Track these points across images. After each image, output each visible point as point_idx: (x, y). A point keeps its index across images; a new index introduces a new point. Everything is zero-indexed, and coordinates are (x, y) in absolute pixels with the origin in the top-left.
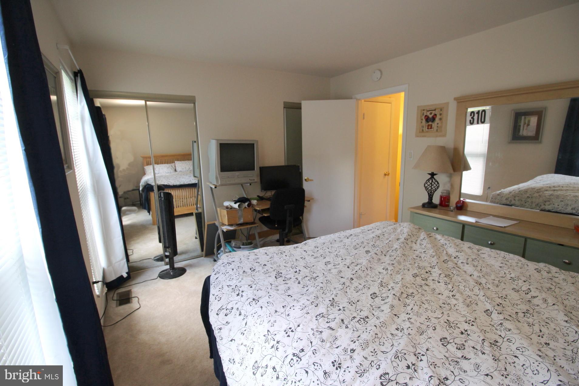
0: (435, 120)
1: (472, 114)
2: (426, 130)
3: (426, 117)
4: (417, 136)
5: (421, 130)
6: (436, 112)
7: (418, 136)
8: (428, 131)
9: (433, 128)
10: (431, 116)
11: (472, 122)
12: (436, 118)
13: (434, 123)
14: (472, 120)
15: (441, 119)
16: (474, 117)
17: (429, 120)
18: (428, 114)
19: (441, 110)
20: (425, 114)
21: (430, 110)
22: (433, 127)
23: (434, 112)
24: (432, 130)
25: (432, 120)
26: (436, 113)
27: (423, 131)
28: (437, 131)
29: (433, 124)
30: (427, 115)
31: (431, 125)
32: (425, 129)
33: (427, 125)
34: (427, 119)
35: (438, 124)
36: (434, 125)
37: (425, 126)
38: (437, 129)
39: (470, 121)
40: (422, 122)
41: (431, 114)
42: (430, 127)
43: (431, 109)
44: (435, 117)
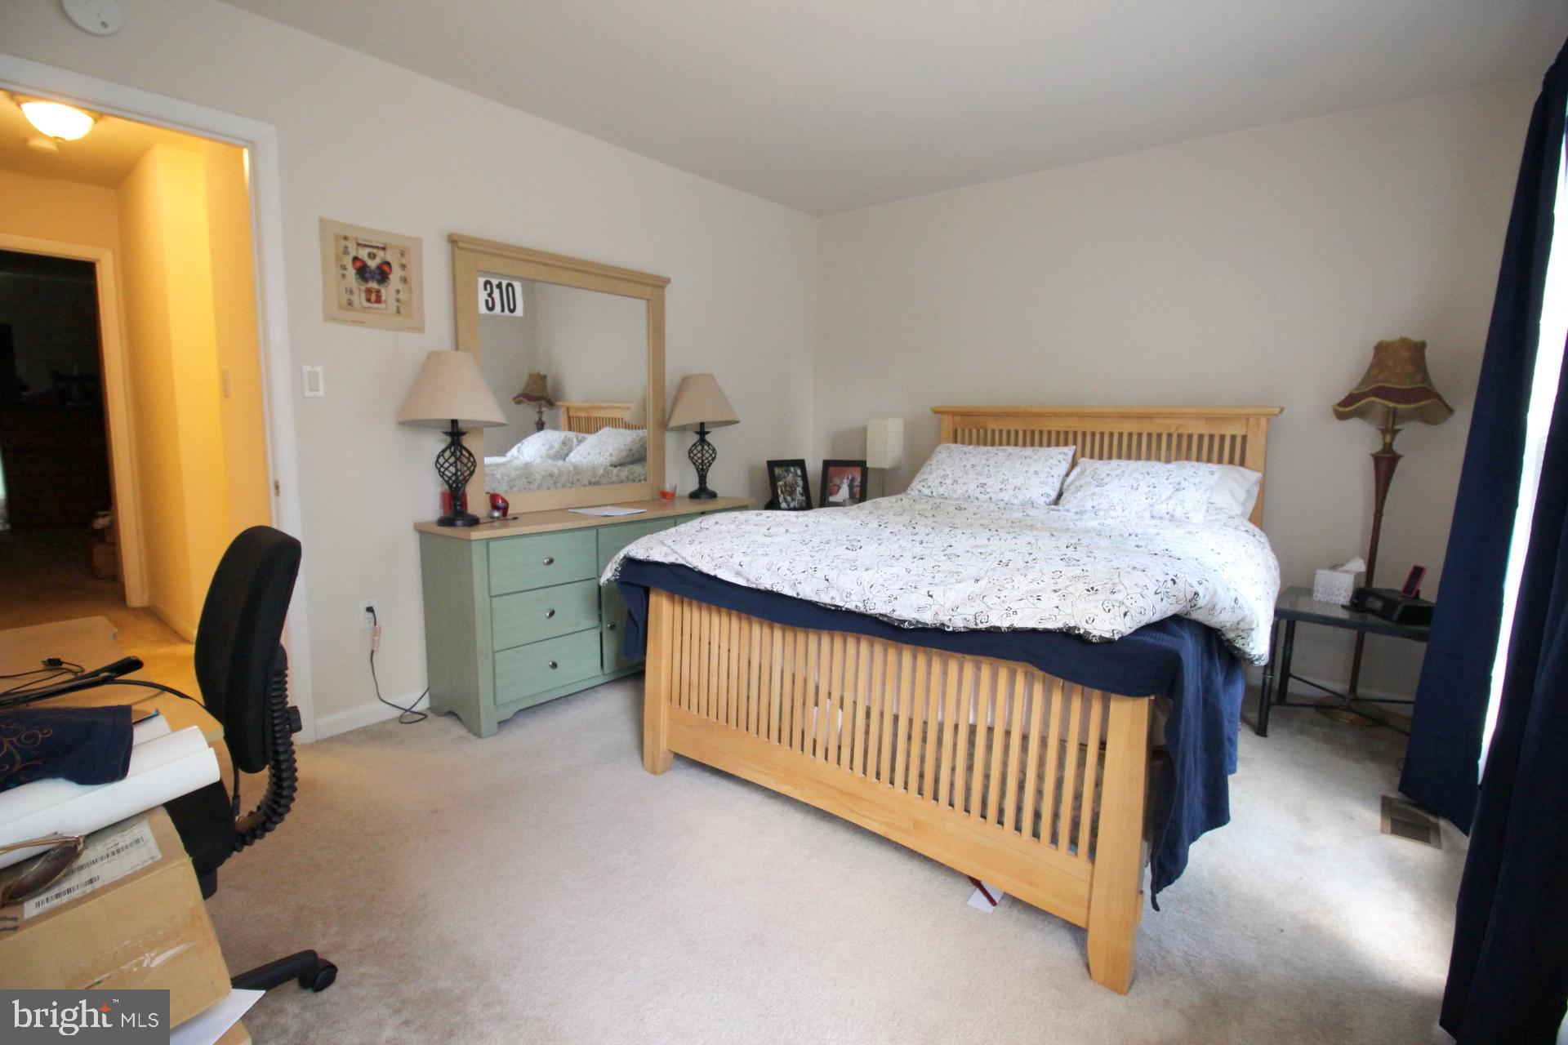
0: (388, 278)
1: (488, 286)
2: (361, 303)
3: (358, 264)
4: (330, 318)
5: (344, 302)
6: (389, 256)
7: (334, 320)
8: (369, 308)
9: (385, 302)
10: (373, 264)
11: (490, 305)
12: (390, 273)
13: (386, 287)
14: (490, 299)
15: (404, 280)
16: (494, 295)
17: (368, 275)
18: (363, 254)
19: (402, 255)
20: (353, 253)
21: (368, 243)
22: (383, 298)
23: (381, 254)
24: (382, 306)
25: (378, 277)
26: (389, 259)
27: (350, 303)
28: (398, 312)
29: (383, 292)
30: (360, 257)
31: (378, 292)
32: (359, 299)
33: (363, 288)
34: (362, 271)
35: (398, 292)
36: (388, 292)
37: (355, 290)
38: (398, 308)
39: (487, 301)
40: (344, 276)
41: (372, 256)
42: (373, 297)
43: (371, 242)
44: (386, 268)
